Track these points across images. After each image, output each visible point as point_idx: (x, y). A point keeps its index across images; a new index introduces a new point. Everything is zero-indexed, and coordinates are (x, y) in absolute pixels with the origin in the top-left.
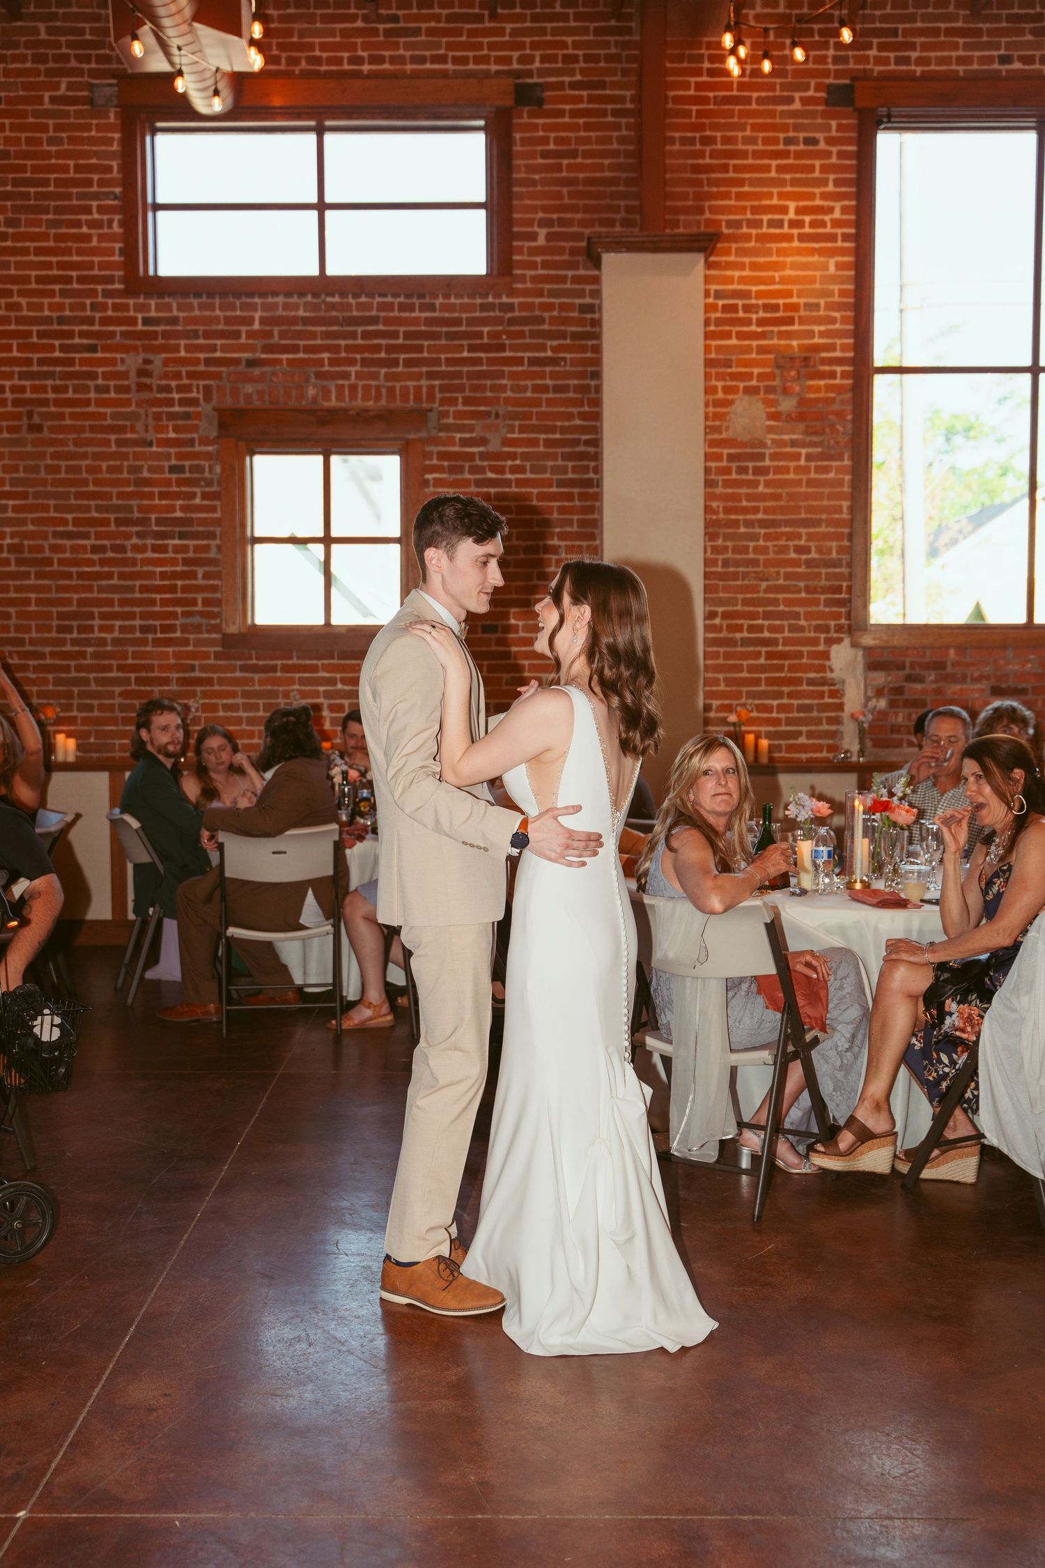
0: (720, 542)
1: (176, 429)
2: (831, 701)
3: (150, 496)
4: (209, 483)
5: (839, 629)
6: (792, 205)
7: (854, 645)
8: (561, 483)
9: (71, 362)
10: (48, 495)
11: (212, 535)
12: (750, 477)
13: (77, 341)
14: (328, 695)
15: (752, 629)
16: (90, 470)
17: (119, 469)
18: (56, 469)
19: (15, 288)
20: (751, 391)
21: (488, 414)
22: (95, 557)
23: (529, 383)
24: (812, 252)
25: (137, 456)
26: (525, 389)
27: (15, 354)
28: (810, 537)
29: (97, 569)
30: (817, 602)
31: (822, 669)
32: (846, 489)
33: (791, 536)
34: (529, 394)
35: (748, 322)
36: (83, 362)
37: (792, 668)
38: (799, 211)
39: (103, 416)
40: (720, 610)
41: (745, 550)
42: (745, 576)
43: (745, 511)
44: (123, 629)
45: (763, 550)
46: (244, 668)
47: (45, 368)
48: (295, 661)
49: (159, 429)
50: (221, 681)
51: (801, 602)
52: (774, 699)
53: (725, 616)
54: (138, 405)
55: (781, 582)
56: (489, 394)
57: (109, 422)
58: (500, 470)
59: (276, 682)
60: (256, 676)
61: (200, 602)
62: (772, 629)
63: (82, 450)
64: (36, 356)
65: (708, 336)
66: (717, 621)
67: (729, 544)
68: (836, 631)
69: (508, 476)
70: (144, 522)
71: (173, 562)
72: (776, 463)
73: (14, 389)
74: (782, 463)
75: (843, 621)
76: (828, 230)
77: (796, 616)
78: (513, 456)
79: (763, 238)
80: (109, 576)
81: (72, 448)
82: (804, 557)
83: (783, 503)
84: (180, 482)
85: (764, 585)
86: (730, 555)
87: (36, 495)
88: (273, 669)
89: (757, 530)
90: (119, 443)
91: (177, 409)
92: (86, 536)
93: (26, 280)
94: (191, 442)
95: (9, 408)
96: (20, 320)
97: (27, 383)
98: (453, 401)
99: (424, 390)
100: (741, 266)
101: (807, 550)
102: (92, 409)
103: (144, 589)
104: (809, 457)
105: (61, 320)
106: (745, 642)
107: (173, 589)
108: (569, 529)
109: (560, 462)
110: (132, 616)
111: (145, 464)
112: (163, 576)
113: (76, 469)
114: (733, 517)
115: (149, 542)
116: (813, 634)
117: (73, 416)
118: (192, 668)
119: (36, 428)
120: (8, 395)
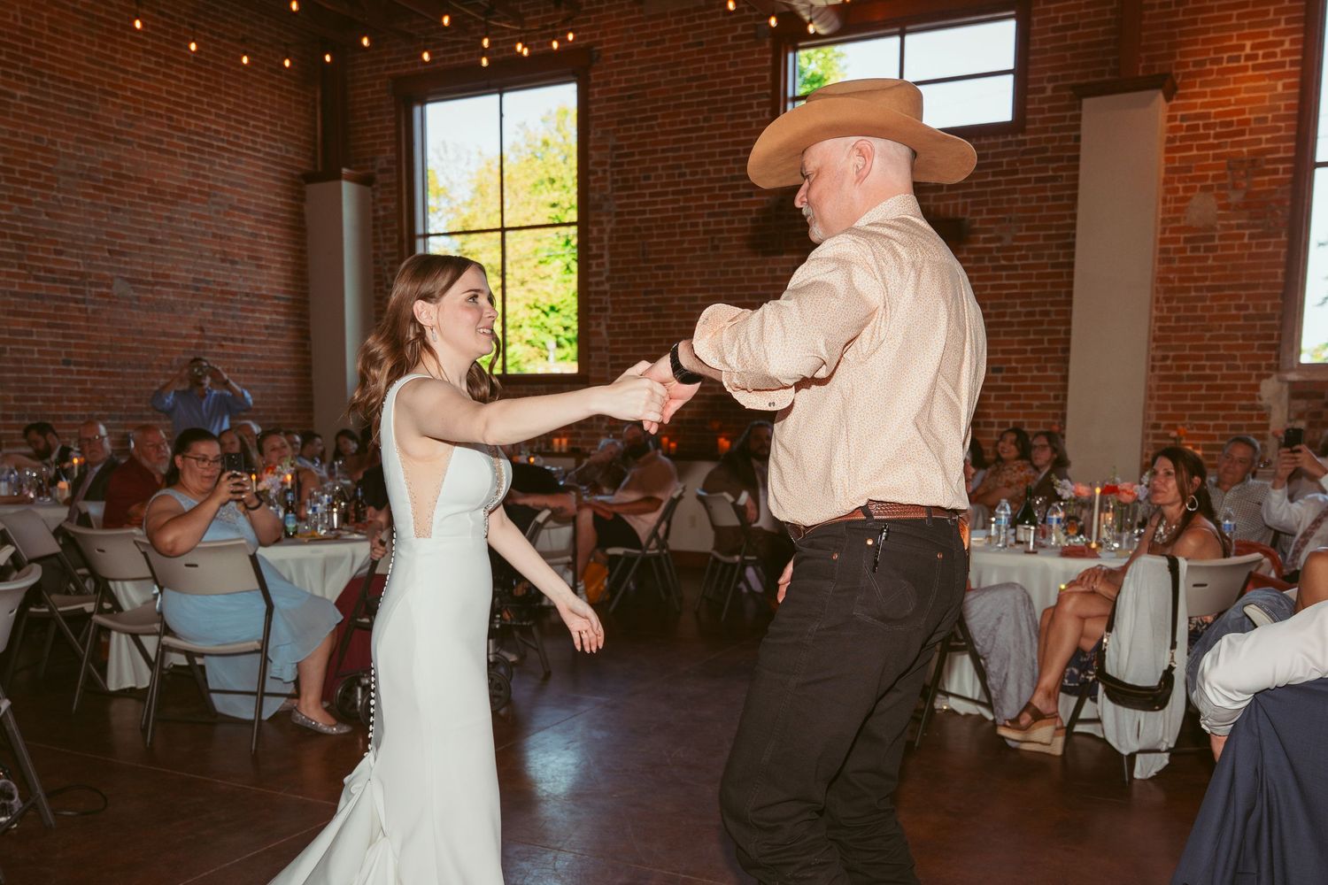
0: (1174, 304)
2: (1259, 422)
5: (1269, 367)
6: (1248, 44)
7: (1281, 380)
8: (1054, 266)
9: (737, 204)
12: (1202, 254)
13: (741, 190)
15: (1196, 368)
17: (762, 271)
18: (726, 273)
19: (707, 160)
20: (1206, 189)
21: (1004, 219)
23: (1034, 196)
24: (1263, 78)
26: (1030, 200)
27: (706, 202)
28: (1249, 297)
30: (1251, 347)
31: (1253, 397)
32: (1282, 259)
33: (1231, 297)
34: (1034, 204)
35: (1206, 137)
36: (745, 204)
37: (1228, 397)
38: (1254, 47)
40: (1171, 354)
41: (1194, 309)
42: (1193, 328)
43: (1196, 279)
45: (1210, 308)
47: (723, 210)
51: (1238, 347)
52: (1211, 420)
53: (1175, 358)
55: (1223, 332)
56: (1005, 206)
57: (758, 241)
58: (1010, 259)
62: (1212, 368)
63: (741, 260)
64: (717, 202)
66: (1169, 362)
67: (1182, 305)
68: (1266, 369)
69: (1017, 263)
72: (1223, 243)
73: (705, 224)
74: (1229, 242)
75: (1273, 361)
77: (1234, 358)
78: (1019, 248)
79: (1223, 72)
81: (735, 259)
82: (1242, 313)
83: (1228, 272)
85: (1208, 335)
86: (1181, 313)
89: (1205, 294)
90: (764, 254)
93: (713, 155)
95: (701, 236)
96: (710, 181)
97: (712, 220)
98: (980, 212)
99: (960, 206)
100: (1203, 95)
101: (1246, 307)
102: (748, 232)
104: (1252, 237)
105: (733, 178)
106: (1190, 378)
108: (1058, 298)
109: (1054, 251)
114: (1186, 285)
116: (1246, 372)
119: (716, 248)
120: (701, 228)
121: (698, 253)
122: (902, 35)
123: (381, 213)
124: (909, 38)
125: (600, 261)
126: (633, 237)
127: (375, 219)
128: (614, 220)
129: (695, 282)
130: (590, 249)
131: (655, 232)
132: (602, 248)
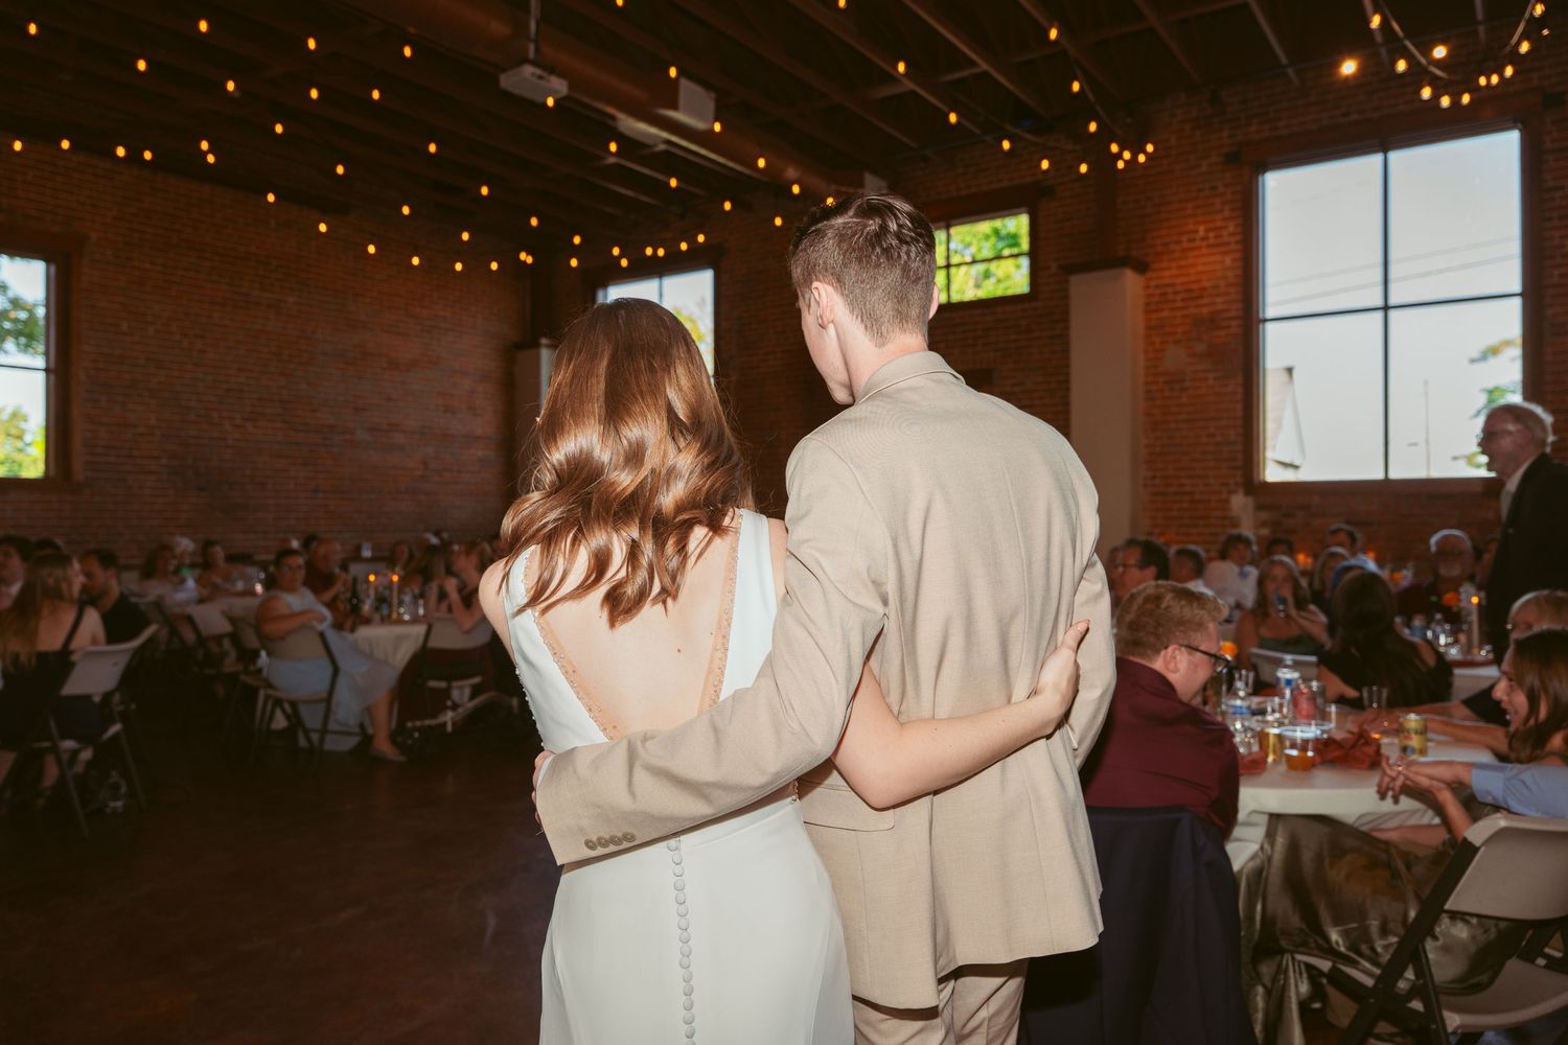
0: (1158, 434)
5: (1236, 484)
6: (1202, 229)
7: (1246, 494)
12: (1177, 394)
15: (1179, 486)
20: (1177, 342)
24: (1213, 254)
28: (1216, 428)
30: (1221, 468)
31: (1224, 509)
32: (1239, 397)
33: (1203, 428)
34: (1047, 356)
35: (1175, 301)
37: (1205, 510)
38: (1207, 231)
41: (1174, 437)
42: (1175, 453)
43: (1174, 414)
45: (1187, 437)
51: (1211, 468)
55: (1198, 456)
56: (1025, 357)
62: (1191, 485)
65: (1147, 312)
66: (1157, 481)
67: (1164, 434)
68: (1234, 487)
72: (1192, 384)
74: (1197, 384)
75: (1239, 479)
76: (1226, 239)
77: (1208, 477)
78: (1038, 391)
79: (1184, 251)
83: (1198, 408)
85: (1186, 458)
86: (1165, 441)
89: (1182, 425)
98: (1007, 363)
100: (1170, 268)
101: (1213, 435)
104: (1215, 379)
106: (1175, 494)
114: (1167, 418)
116: (1218, 488)
122: (948, 227)
124: (953, 231)
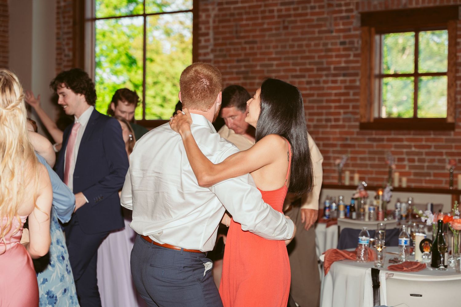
1: (344, 24)
3: (331, 57)
4: (357, 49)
10: (289, 58)
11: (356, 75)
14: (408, 154)
16: (308, 46)
17: (319, 45)
18: (293, 46)
22: (308, 86)
25: (327, 38)
29: (308, 92)
39: (312, 20)
44: (318, 120)
46: (370, 140)
48: (392, 136)
49: (337, 25)
50: (359, 146)
54: (328, 14)
57: (315, 23)
59: (384, 146)
60: (375, 144)
61: (351, 107)
63: (304, 36)
70: (328, 69)
71: (339, 88)
73: (278, 11)
80: (312, 95)
81: (299, 36)
84: (345, 49)
87: (286, 59)
88: (382, 140)
90: (320, 32)
91: (344, 14)
92: (304, 76)
94: (349, 30)
95: (276, 20)
97: (283, 7)
102: (308, 17)
103: (327, 101)
107: (339, 101)
110: (321, 114)
111: (329, 42)
112: (336, 95)
113: (300, 46)
115: (330, 78)
117: (301, 21)
118: (346, 139)
119: (286, 28)
120: (276, 14)
121: (274, 32)
123: (62, 4)
125: (207, 38)
126: (229, 21)
127: (58, 8)
128: (217, 8)
129: (271, 53)
130: (200, 29)
131: (245, 17)
132: (208, 28)
